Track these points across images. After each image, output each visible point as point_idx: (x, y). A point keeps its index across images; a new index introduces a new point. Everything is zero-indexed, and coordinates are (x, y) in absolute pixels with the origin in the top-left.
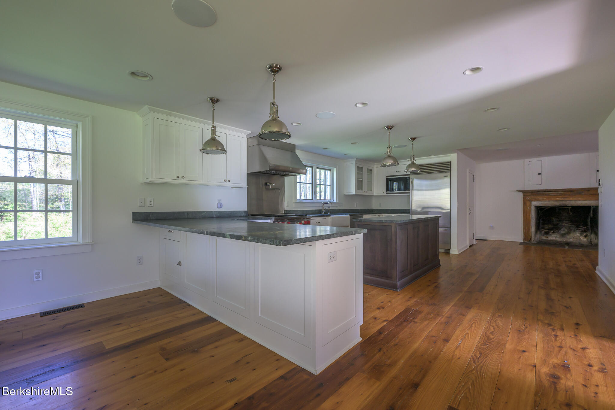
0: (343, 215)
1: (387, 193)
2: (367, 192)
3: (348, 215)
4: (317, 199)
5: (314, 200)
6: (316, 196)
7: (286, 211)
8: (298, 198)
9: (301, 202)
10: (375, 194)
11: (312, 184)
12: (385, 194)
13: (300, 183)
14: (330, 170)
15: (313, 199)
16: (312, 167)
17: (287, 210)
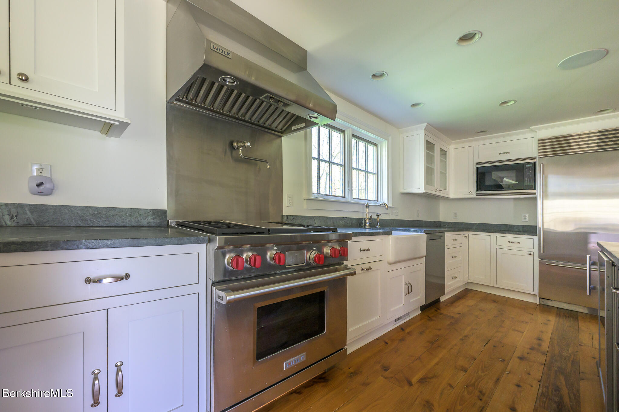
0: (409, 231)
1: (477, 195)
2: (441, 190)
3: (421, 232)
4: (354, 197)
5: (348, 199)
6: (351, 190)
7: (285, 218)
8: (315, 190)
9: (321, 200)
10: (451, 196)
11: (344, 166)
12: (473, 196)
13: (318, 159)
14: (376, 145)
15: (344, 197)
16: (343, 131)
17: (287, 216)
